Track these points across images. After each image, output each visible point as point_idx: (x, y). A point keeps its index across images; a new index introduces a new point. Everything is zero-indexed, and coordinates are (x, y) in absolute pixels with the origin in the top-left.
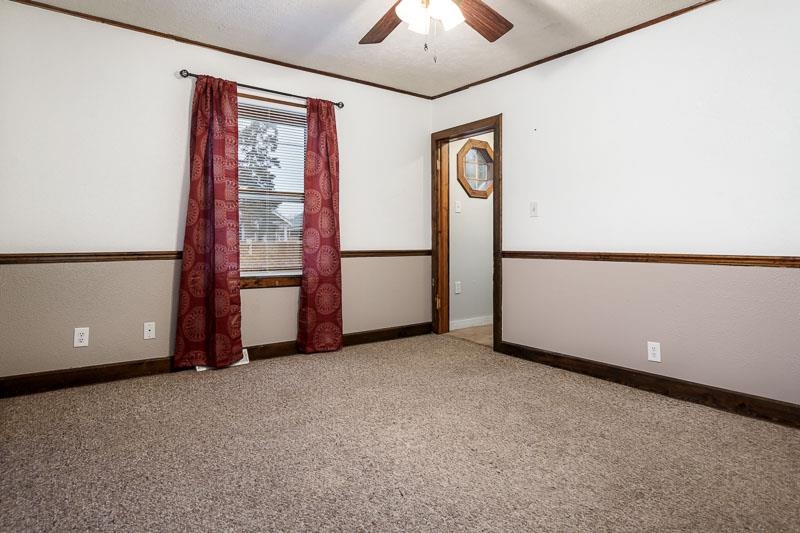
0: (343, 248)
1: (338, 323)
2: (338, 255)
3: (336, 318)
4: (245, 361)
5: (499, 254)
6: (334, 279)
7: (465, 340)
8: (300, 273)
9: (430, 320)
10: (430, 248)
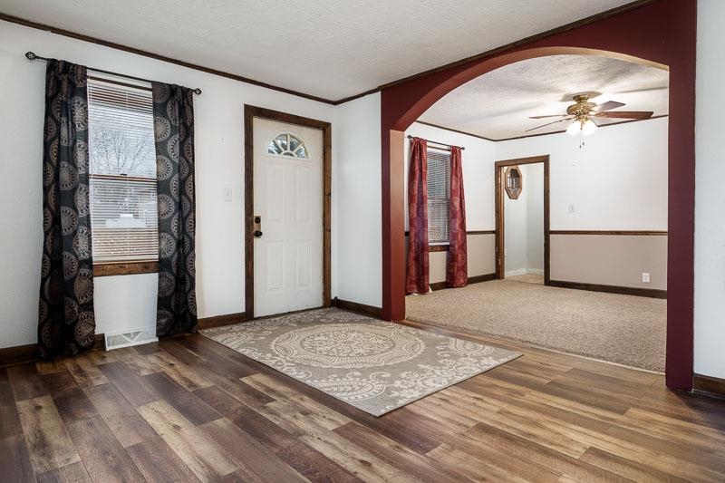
0: (467, 230)
1: (465, 272)
2: (465, 233)
3: (464, 269)
4: (431, 291)
5: (548, 232)
6: (463, 247)
7: (519, 282)
8: (448, 243)
9: (494, 271)
10: (494, 229)
